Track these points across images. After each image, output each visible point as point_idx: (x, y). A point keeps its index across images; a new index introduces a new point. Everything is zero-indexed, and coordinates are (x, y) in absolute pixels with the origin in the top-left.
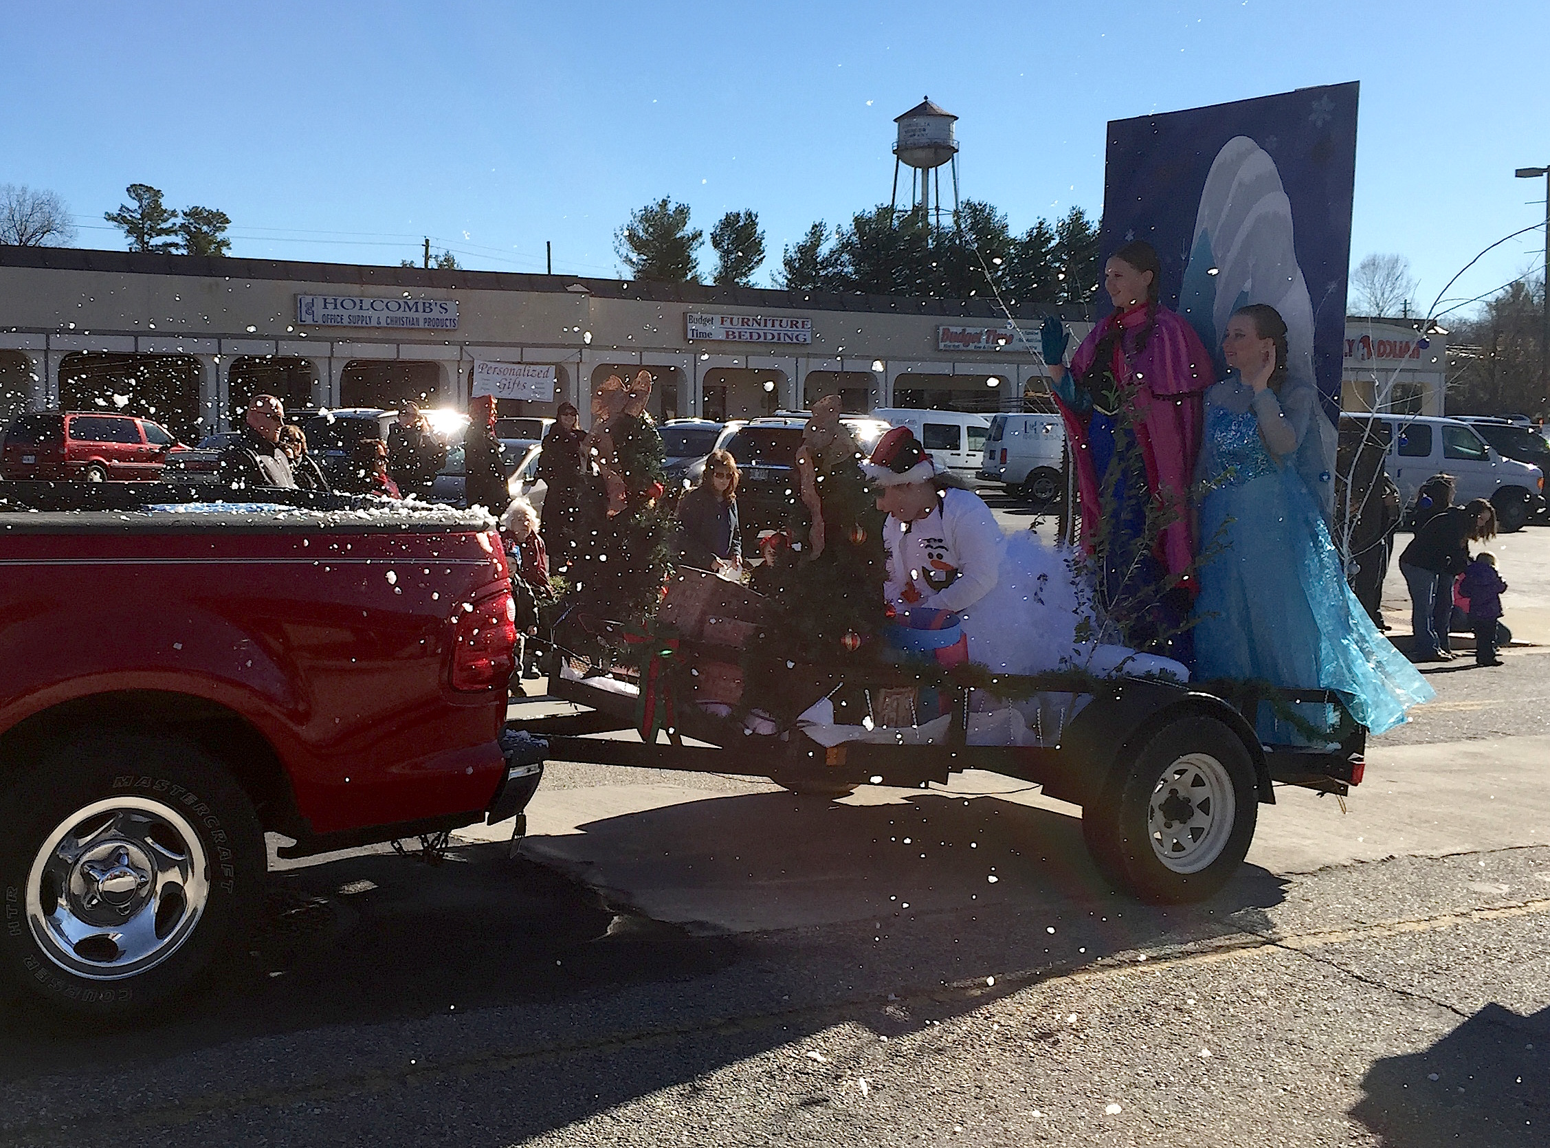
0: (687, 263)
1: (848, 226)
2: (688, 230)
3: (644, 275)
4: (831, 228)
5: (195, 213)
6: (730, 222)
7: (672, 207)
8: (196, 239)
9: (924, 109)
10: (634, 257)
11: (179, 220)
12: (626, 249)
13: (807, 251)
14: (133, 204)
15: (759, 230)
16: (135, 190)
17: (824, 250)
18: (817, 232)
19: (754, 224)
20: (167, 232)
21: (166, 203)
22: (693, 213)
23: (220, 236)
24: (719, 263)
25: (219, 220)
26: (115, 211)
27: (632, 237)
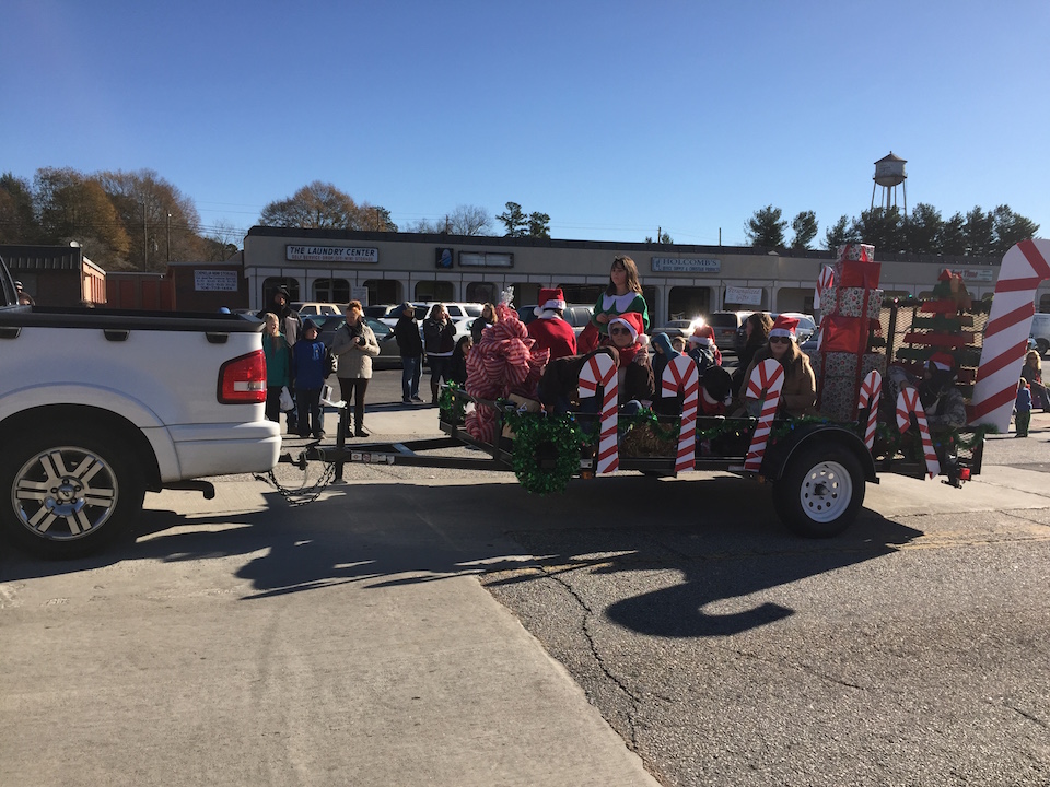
0: (779, 236)
1: (858, 217)
2: (780, 220)
3: (757, 242)
4: (849, 219)
5: (535, 215)
6: (802, 216)
7: (772, 210)
8: (536, 227)
9: (890, 158)
10: (753, 233)
11: (528, 219)
12: (749, 230)
13: (839, 230)
14: (508, 212)
15: (816, 220)
16: (510, 205)
17: (847, 229)
18: (843, 221)
19: (813, 217)
20: (522, 224)
21: (523, 211)
22: (783, 213)
23: (545, 225)
24: (795, 236)
25: (546, 218)
26: (500, 215)
27: (752, 224)
